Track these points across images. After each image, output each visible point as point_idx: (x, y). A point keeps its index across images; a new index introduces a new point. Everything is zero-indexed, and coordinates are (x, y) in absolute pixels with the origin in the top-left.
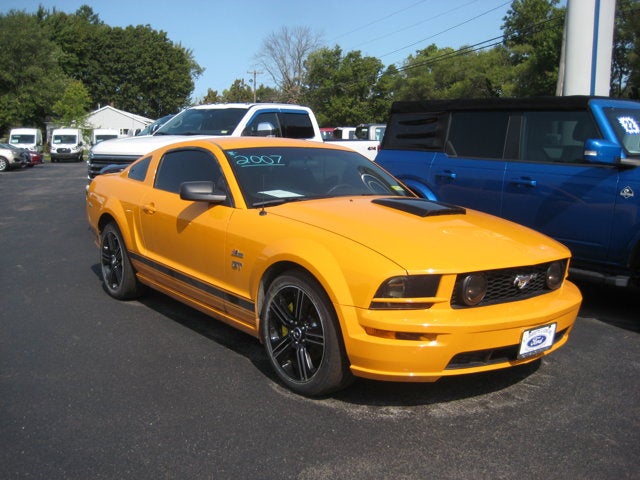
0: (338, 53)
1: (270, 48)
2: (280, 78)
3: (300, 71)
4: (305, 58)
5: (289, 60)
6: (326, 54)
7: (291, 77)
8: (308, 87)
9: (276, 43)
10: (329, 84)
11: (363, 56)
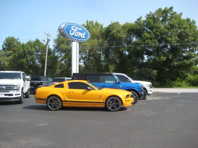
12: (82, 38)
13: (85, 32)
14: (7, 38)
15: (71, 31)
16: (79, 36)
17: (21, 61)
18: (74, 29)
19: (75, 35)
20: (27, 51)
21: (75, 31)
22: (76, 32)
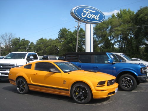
0: (19, 39)
1: (2, 37)
2: (5, 44)
3: (10, 43)
4: (11, 40)
5: (7, 40)
6: (17, 39)
7: (8, 44)
8: (12, 47)
9: (4, 36)
10: (17, 46)
11: (25, 40)
12: (96, 20)
13: (99, 14)
14: (61, 29)
15: (83, 13)
16: (92, 18)
17: (69, 45)
18: (87, 12)
19: (88, 17)
20: (73, 38)
21: (87, 13)
22: (89, 15)
